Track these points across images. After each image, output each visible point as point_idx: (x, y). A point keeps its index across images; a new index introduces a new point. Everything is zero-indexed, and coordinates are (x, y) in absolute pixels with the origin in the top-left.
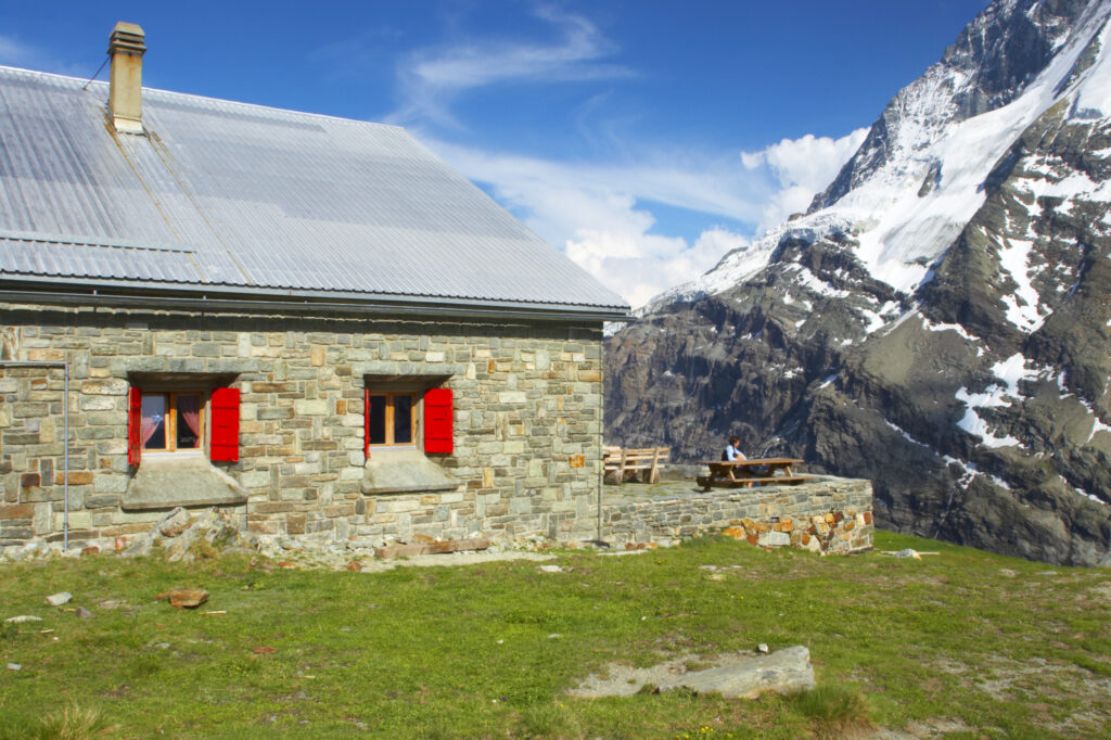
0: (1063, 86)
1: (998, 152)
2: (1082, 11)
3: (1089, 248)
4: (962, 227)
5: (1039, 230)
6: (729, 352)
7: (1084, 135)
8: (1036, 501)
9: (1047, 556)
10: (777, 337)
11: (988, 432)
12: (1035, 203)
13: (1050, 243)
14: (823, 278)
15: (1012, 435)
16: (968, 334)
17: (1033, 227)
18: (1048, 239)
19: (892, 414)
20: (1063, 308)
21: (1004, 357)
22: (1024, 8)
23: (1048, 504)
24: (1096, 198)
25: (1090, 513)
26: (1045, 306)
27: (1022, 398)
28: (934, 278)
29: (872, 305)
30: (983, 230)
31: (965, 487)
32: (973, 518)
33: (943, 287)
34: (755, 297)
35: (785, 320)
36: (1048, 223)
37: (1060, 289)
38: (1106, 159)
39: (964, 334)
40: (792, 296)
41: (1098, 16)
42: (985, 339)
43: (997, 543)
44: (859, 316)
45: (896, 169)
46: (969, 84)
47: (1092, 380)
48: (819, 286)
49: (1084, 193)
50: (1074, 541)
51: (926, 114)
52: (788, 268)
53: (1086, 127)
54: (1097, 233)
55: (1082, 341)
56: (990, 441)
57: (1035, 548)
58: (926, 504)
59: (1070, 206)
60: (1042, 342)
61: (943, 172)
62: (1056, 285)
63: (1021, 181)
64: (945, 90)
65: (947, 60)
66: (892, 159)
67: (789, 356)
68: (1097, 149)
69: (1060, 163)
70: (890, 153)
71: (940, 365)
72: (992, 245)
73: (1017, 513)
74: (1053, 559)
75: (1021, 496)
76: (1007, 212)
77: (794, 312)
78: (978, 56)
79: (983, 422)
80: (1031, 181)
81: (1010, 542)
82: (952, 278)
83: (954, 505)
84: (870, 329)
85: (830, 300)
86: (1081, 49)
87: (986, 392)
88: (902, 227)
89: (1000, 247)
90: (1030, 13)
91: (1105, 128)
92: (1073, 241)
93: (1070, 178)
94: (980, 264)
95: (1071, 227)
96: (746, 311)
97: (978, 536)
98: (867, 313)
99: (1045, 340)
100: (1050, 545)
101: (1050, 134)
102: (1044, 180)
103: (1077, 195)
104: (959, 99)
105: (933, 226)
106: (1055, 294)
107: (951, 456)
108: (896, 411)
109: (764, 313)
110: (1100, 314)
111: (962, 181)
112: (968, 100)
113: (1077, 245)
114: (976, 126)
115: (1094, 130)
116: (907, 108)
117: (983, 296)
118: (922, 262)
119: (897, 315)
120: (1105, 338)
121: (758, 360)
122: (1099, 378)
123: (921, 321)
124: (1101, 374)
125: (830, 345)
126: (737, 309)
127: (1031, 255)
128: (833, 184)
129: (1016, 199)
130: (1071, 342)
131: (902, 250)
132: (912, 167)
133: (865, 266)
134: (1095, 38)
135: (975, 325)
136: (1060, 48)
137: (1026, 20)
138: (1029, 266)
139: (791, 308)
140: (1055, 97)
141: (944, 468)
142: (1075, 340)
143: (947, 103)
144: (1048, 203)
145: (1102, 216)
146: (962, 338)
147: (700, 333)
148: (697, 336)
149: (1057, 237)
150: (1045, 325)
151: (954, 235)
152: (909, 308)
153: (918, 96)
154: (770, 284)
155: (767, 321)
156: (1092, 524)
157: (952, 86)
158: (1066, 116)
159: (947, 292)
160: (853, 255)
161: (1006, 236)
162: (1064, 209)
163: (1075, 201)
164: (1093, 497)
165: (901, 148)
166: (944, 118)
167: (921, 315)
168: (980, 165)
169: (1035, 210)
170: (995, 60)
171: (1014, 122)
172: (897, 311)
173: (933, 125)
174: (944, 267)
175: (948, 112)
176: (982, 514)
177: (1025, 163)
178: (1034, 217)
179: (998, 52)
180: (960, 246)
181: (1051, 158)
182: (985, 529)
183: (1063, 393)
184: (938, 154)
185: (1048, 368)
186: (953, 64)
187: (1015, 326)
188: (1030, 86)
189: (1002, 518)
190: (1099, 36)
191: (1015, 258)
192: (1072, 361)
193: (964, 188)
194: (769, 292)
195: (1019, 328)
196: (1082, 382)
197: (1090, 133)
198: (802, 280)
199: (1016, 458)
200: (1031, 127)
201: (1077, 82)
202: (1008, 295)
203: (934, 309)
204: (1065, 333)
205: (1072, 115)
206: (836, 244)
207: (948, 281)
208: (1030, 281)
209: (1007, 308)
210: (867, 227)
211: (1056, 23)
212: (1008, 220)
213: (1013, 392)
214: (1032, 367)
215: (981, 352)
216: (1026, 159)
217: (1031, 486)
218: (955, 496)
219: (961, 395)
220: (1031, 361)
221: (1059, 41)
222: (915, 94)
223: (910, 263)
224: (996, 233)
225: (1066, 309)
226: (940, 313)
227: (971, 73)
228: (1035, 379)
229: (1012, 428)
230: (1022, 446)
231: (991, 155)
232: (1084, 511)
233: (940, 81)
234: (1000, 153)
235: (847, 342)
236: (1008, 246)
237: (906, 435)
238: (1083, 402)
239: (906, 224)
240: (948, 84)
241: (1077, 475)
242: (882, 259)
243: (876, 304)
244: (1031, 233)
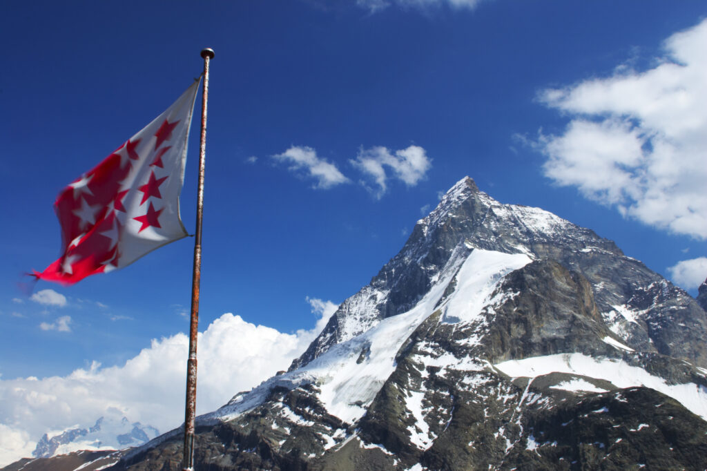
0: (438, 303)
1: (403, 338)
2: (446, 263)
3: (456, 398)
4: (383, 383)
5: (427, 386)
6: (234, 460)
7: (450, 331)
10: (266, 451)
12: (425, 370)
13: (434, 395)
14: (297, 413)
16: (388, 451)
17: (424, 384)
18: (433, 392)
20: (443, 434)
21: (410, 466)
22: (415, 258)
24: (459, 368)
26: (432, 433)
28: (367, 414)
29: (328, 431)
30: (395, 385)
33: (372, 420)
34: (253, 424)
35: (273, 441)
36: (433, 382)
38: (464, 345)
39: (385, 451)
40: (277, 424)
41: (455, 266)
42: (398, 454)
44: (320, 438)
45: (343, 346)
46: (385, 298)
48: (295, 418)
49: (452, 365)
51: (361, 315)
52: (275, 405)
53: (452, 327)
54: (460, 389)
55: (455, 456)
59: (445, 372)
60: (432, 456)
61: (371, 349)
62: (439, 420)
63: (417, 356)
64: (372, 301)
65: (373, 284)
66: (340, 340)
67: (274, 464)
68: (458, 340)
69: (438, 347)
70: (339, 337)
72: (401, 394)
76: (409, 374)
77: (278, 435)
78: (391, 281)
80: (422, 356)
82: (377, 414)
84: (327, 447)
85: (302, 427)
86: (447, 283)
88: (347, 382)
89: (405, 396)
90: (419, 261)
91: (461, 328)
92: (447, 393)
93: (444, 356)
94: (394, 406)
95: (445, 385)
96: (247, 433)
98: (325, 436)
99: (433, 454)
101: (432, 330)
102: (429, 356)
103: (448, 366)
104: (380, 307)
105: (366, 382)
106: (438, 425)
109: (259, 435)
110: (464, 438)
111: (383, 355)
112: (385, 308)
113: (449, 396)
114: (391, 323)
115: (456, 329)
116: (350, 310)
117: (396, 426)
118: (359, 404)
119: (344, 438)
120: (468, 454)
121: (253, 467)
123: (359, 442)
125: (301, 457)
126: (241, 432)
127: (423, 402)
128: (305, 354)
129: (414, 367)
130: (449, 456)
131: (347, 396)
132: (353, 345)
133: (324, 406)
134: (454, 278)
135: (392, 445)
136: (435, 282)
137: (417, 265)
138: (423, 408)
139: (276, 432)
140: (434, 309)
142: (451, 455)
143: (373, 309)
144: (432, 370)
145: (463, 379)
146: (384, 453)
147: (215, 447)
148: (213, 449)
149: (438, 391)
150: (433, 445)
151: (379, 388)
152: (352, 434)
153: (357, 304)
154: (263, 415)
155: (261, 441)
157: (376, 299)
158: (440, 320)
159: (375, 423)
160: (317, 398)
161: (409, 389)
162: (441, 374)
163: (447, 369)
165: (346, 334)
166: (372, 318)
167: (358, 438)
168: (393, 347)
169: (425, 374)
170: (400, 286)
171: (412, 321)
172: (344, 435)
173: (365, 321)
174: (373, 407)
175: (374, 314)
177: (418, 346)
178: (425, 379)
179: (401, 282)
180: (382, 395)
181: (433, 344)
184: (368, 338)
186: (377, 286)
187: (416, 446)
188: (420, 302)
190: (456, 277)
191: (414, 403)
192: (450, 468)
193: (384, 359)
194: (263, 421)
195: (418, 447)
197: (454, 330)
198: (284, 413)
200: (421, 325)
201: (446, 301)
202: (411, 426)
203: (367, 434)
204: (445, 450)
205: (444, 319)
206: (306, 391)
207: (375, 417)
208: (423, 417)
209: (411, 434)
210: (326, 381)
211: (432, 268)
212: (410, 380)
215: (395, 463)
216: (419, 344)
220: (426, 468)
221: (435, 278)
222: (355, 302)
223: (351, 405)
224: (403, 387)
225: (445, 435)
226: (370, 437)
227: (387, 292)
231: (399, 340)
233: (369, 296)
234: (404, 340)
235: (312, 455)
236: (410, 395)
239: (349, 380)
240: (374, 298)
242: (335, 401)
243: (331, 430)
244: (423, 388)
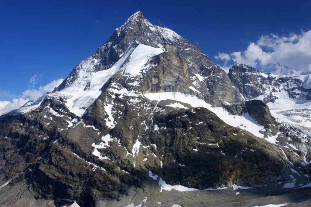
0: (122, 66)
2: (126, 49)
3: (126, 107)
4: (95, 100)
5: (114, 102)
6: (26, 131)
7: (126, 79)
8: (113, 174)
9: (115, 189)
10: (41, 127)
11: (100, 155)
12: (114, 95)
13: (117, 106)
14: (56, 111)
15: (106, 156)
16: (96, 129)
17: (113, 101)
18: (117, 104)
19: (74, 150)
20: (120, 123)
21: (105, 135)
22: (113, 46)
23: (116, 174)
24: (129, 95)
25: (126, 177)
26: (115, 122)
27: (109, 146)
28: (87, 113)
29: (70, 119)
30: (101, 101)
31: (94, 171)
32: (96, 179)
33: (89, 115)
34: (35, 115)
35: (45, 123)
36: (117, 100)
37: (119, 117)
38: (131, 86)
39: (94, 128)
40: (47, 116)
41: (130, 50)
42: (100, 130)
43: (102, 186)
44: (66, 122)
45: (78, 83)
46: (98, 63)
47: (127, 141)
48: (55, 113)
49: (126, 93)
50: (122, 184)
51: (87, 69)
52: (46, 107)
53: (127, 77)
54: (128, 104)
55: (124, 131)
56: (101, 158)
57: (112, 187)
58: (83, 176)
59: (122, 96)
60: (114, 131)
61: (91, 84)
62: (118, 116)
63: (111, 89)
64: (92, 63)
65: (93, 56)
66: (77, 80)
67: (45, 133)
68: (129, 83)
69: (120, 85)
70: (77, 78)
71: (88, 137)
72: (103, 105)
73: (108, 177)
74: (117, 189)
75: (109, 173)
76: (107, 97)
77: (47, 120)
78: (101, 55)
79: (99, 152)
80: (113, 89)
81: (106, 185)
82: (92, 113)
83: (91, 176)
84: (69, 126)
85: (58, 117)
86: (126, 58)
87: (100, 144)
88: (79, 98)
89: (105, 106)
90: (115, 47)
91: (131, 78)
92: (123, 105)
93: (122, 89)
94: (99, 110)
95: (122, 102)
96: (32, 119)
97: (97, 184)
98: (68, 122)
99: (115, 131)
100: (116, 186)
101: (118, 78)
102: (116, 89)
103: (124, 94)
104: (96, 66)
105: (87, 99)
106: (118, 119)
107: (90, 162)
108: (75, 149)
109: (38, 120)
110: (129, 124)
111: (96, 87)
112: (98, 67)
113: (124, 107)
114: (100, 74)
115: (129, 78)
116: (82, 67)
117: (100, 118)
118: (84, 108)
119: (77, 123)
120: (130, 131)
121: (35, 134)
122: (128, 141)
123: (83, 124)
124: (129, 140)
125: (57, 130)
126: (29, 119)
127: (112, 108)
128: (60, 85)
129: (109, 93)
130: (122, 132)
131: (79, 105)
132: (83, 82)
133: (68, 108)
134: (129, 56)
135: (98, 126)
136: (121, 57)
137: (114, 49)
138: (112, 111)
139: (46, 119)
140: (120, 69)
141: (88, 165)
142: (123, 131)
143: (92, 67)
144: (117, 95)
145: (130, 100)
146: (94, 129)
147: (17, 125)
148: (16, 126)
149: (119, 104)
150: (115, 127)
151: (93, 102)
152: (80, 121)
153: (85, 64)
154: (40, 112)
155: (39, 122)
156: (126, 179)
157: (94, 63)
158: (122, 74)
159: (90, 117)
160: (65, 105)
161: (106, 103)
162: (121, 97)
163: (123, 95)
164: (127, 172)
165: (80, 77)
166: (92, 71)
167: (83, 123)
168: (100, 84)
169: (114, 97)
170: (105, 58)
171: (110, 73)
172: (77, 121)
173: (89, 72)
174: (90, 110)
175: (92, 69)
176: (98, 178)
177: (112, 84)
178: (114, 99)
179: (106, 56)
180: (95, 105)
181: (118, 84)
182: (99, 182)
183: (119, 145)
184: (90, 79)
185: (116, 138)
186: (95, 57)
187: (108, 127)
188: (114, 65)
189: (104, 179)
190: (131, 56)
191: (108, 109)
192: (122, 136)
193: (96, 89)
194: (40, 114)
195: (109, 127)
196: (124, 142)
197: (128, 79)
198: (50, 111)
199: (107, 162)
200: (114, 75)
201: (125, 66)
202: (106, 118)
203: (87, 121)
204: (120, 129)
205: (123, 74)
206: (60, 102)
207: (91, 114)
208: (112, 115)
209: (106, 122)
210: (70, 98)
211: (120, 51)
212: (107, 99)
213: (107, 144)
214: (112, 138)
215: (99, 133)
216: (112, 83)
217: (111, 170)
218: (91, 173)
219: (93, 145)
220: (112, 136)
221: (121, 55)
222: (84, 63)
223: (81, 108)
224: (104, 102)
225: (121, 123)
226: (88, 122)
227: (99, 60)
228: (113, 141)
229: (107, 154)
230: (109, 159)
231: (103, 81)
232: (125, 176)
233: (91, 61)
234: (106, 81)
235: (62, 129)
236: (107, 105)
237: (78, 156)
238: (124, 147)
239: (80, 98)
240: (93, 62)
241: (123, 167)
242: (73, 107)
243: (71, 119)
244: (113, 103)
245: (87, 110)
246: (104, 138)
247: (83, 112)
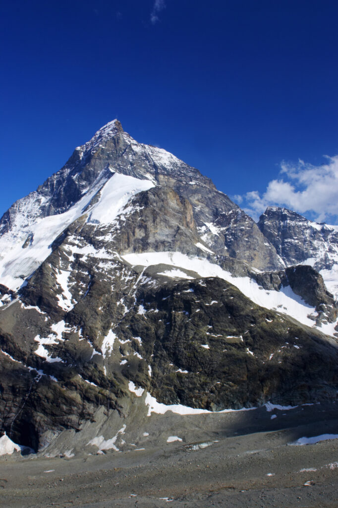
0: (86, 209)
1: (58, 232)
2: (94, 181)
3: (93, 277)
4: (41, 263)
5: (73, 267)
7: (93, 230)
8: (69, 386)
9: (73, 411)
11: (48, 356)
12: (72, 256)
13: (77, 273)
15: (59, 357)
16: (41, 311)
17: (71, 266)
18: (77, 271)
19: (5, 347)
20: (82, 301)
21: (56, 322)
22: (72, 175)
23: (74, 387)
24: (97, 256)
25: (91, 391)
26: (74, 300)
27: (63, 340)
28: (27, 285)
30: (50, 265)
31: (38, 381)
32: (41, 396)
33: (31, 289)
36: (77, 265)
37: (81, 293)
38: (101, 241)
39: (39, 311)
41: (100, 184)
42: (49, 313)
43: (51, 406)
45: (13, 234)
46: (47, 202)
47: (93, 332)
49: (92, 254)
50: (85, 404)
51: (28, 213)
53: (94, 227)
54: (96, 271)
55: (89, 316)
56: (49, 359)
57: (68, 408)
58: (19, 390)
59: (86, 258)
60: (72, 316)
61: (34, 238)
62: (79, 291)
63: (67, 246)
64: (37, 203)
65: (39, 191)
66: (11, 230)
68: (98, 236)
69: (83, 240)
70: (10, 227)
71: (28, 325)
72: (53, 272)
73: (60, 392)
74: (75, 412)
75: (62, 385)
76: (60, 258)
78: (52, 190)
79: (46, 351)
80: (71, 246)
81: (57, 406)
82: (35, 285)
83: (32, 390)
86: (93, 195)
87: (48, 338)
88: (14, 261)
89: (57, 273)
90: (74, 177)
91: (101, 228)
92: (87, 273)
93: (86, 247)
94: (48, 280)
95: (86, 267)
97: (43, 404)
99: (74, 315)
100: (75, 406)
101: (79, 227)
102: (76, 246)
103: (89, 254)
104: (43, 208)
105: (28, 262)
106: (78, 295)
107: (32, 367)
108: (7, 346)
110: (96, 304)
111: (43, 243)
112: (46, 209)
113: (88, 275)
114: (50, 220)
115: (97, 228)
116: (20, 209)
117: (48, 294)
118: (22, 277)
119: (9, 301)
120: (98, 315)
122: (95, 332)
123: (21, 304)
124: (96, 330)
127: (69, 278)
129: (64, 253)
130: (84, 316)
131: (13, 271)
132: (20, 234)
134: (99, 192)
135: (45, 307)
136: (85, 194)
137: (73, 180)
138: (69, 282)
140: (82, 213)
141: (28, 372)
142: (86, 316)
143: (37, 209)
144: (77, 256)
145: (98, 264)
146: (39, 313)
149: (80, 271)
150: (74, 309)
151: (37, 267)
152: (15, 298)
153: (25, 204)
156: (91, 395)
157: (40, 202)
158: (86, 221)
159: (33, 292)
161: (59, 269)
162: (83, 259)
163: (88, 256)
164: (92, 384)
165: (16, 226)
166: (36, 215)
167: (20, 302)
168: (50, 237)
169: (72, 259)
170: (59, 194)
171: (65, 221)
172: (9, 299)
173: (31, 218)
174: (32, 280)
175: (38, 213)
176: (45, 393)
177: (69, 239)
178: (72, 262)
179: (60, 191)
180: (40, 271)
181: (79, 238)
182: (46, 401)
183: (80, 338)
184: (32, 230)
185: (75, 327)
186: (42, 193)
187: (62, 308)
188: (73, 207)
189: (54, 395)
190: (101, 191)
191: (63, 279)
192: (85, 324)
193: (43, 246)
195: (63, 309)
196: (88, 333)
197: (95, 229)
199: (60, 367)
200: (72, 223)
201: (91, 208)
202: (59, 294)
203: (27, 299)
204: (82, 312)
205: (88, 222)
207: (34, 287)
208: (68, 289)
209: (59, 300)
211: (84, 183)
212: (61, 262)
213: (60, 337)
214: (68, 326)
215: (46, 319)
216: (69, 237)
217: (67, 380)
218: (33, 385)
219: (37, 338)
220: (68, 324)
221: (84, 191)
222: (24, 203)
223: (16, 277)
224: (56, 267)
225: (83, 302)
226: (29, 301)
227: (49, 198)
228: (69, 332)
229: (59, 354)
230: (63, 362)
231: (55, 233)
232: (89, 390)
233: (35, 199)
234: (59, 233)
236: (60, 273)
237: (11, 358)
238: (89, 342)
239: (16, 260)
240: (39, 201)
241: (86, 374)
242: (4, 274)
244: (70, 268)
245: (27, 280)
246: (54, 327)
247: (20, 283)
